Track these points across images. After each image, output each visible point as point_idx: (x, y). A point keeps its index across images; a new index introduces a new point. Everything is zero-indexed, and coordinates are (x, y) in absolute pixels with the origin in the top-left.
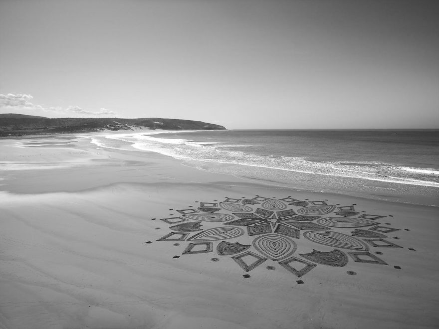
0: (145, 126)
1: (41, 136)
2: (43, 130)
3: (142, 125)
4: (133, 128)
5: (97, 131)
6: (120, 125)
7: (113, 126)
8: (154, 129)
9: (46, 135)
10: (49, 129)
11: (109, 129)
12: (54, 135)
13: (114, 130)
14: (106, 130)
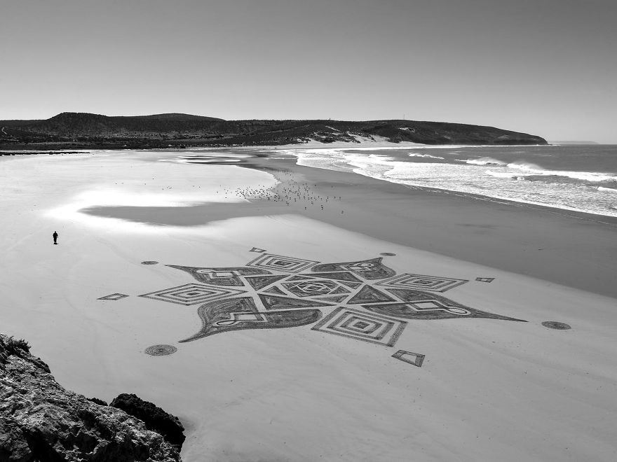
0: (382, 135)
1: (211, 149)
2: (215, 139)
3: (375, 134)
4: (358, 138)
5: (296, 142)
6: (336, 132)
7: (324, 135)
8: (397, 142)
9: (219, 146)
10: (225, 138)
11: (317, 140)
12: (230, 148)
13: (326, 141)
14: (313, 141)
